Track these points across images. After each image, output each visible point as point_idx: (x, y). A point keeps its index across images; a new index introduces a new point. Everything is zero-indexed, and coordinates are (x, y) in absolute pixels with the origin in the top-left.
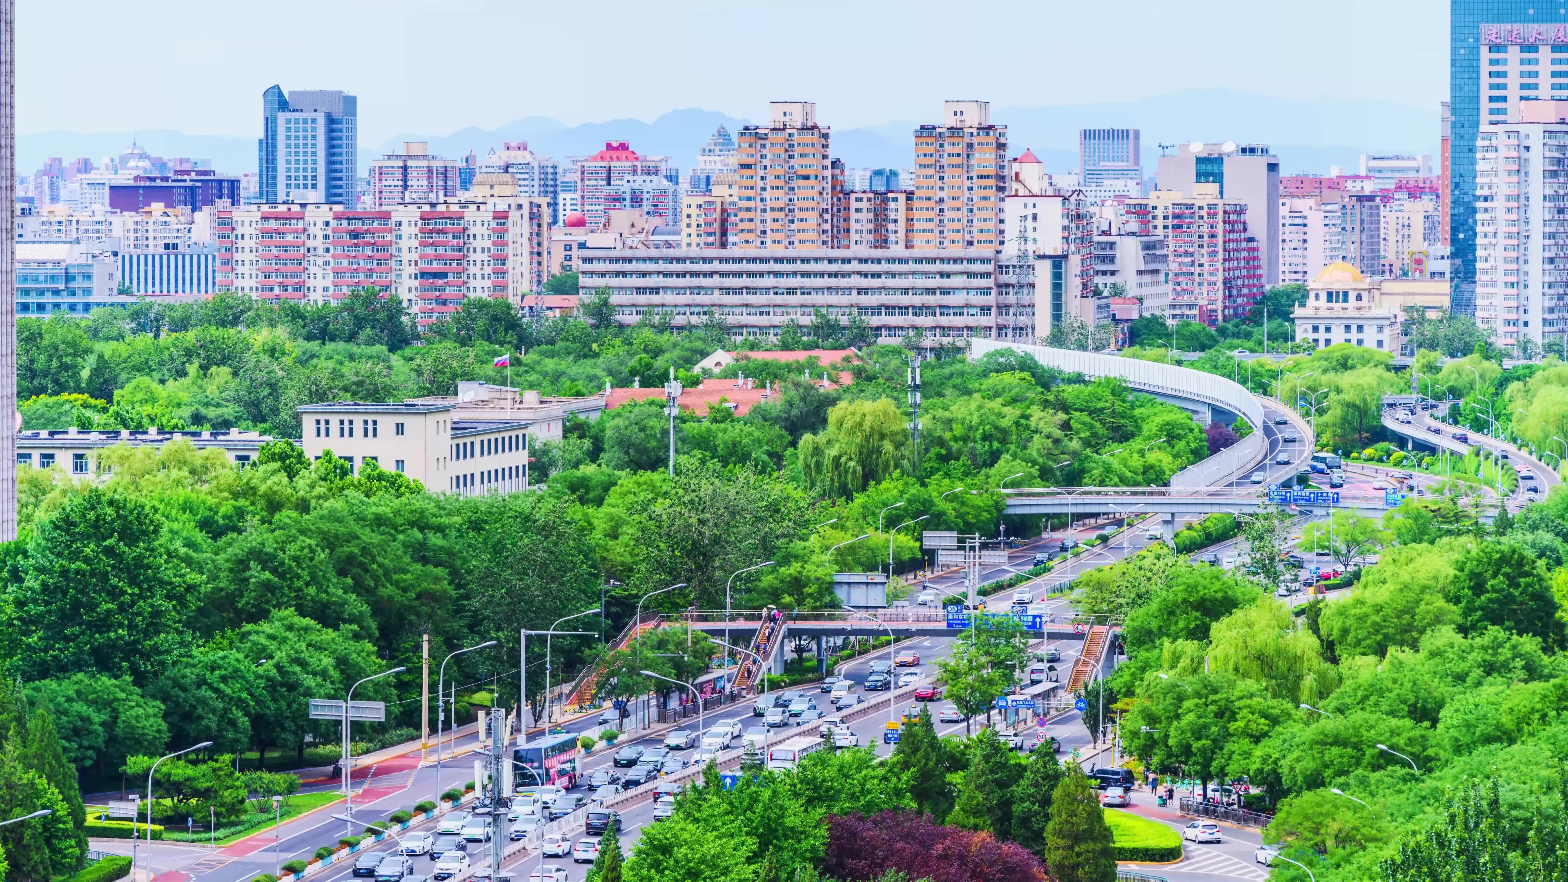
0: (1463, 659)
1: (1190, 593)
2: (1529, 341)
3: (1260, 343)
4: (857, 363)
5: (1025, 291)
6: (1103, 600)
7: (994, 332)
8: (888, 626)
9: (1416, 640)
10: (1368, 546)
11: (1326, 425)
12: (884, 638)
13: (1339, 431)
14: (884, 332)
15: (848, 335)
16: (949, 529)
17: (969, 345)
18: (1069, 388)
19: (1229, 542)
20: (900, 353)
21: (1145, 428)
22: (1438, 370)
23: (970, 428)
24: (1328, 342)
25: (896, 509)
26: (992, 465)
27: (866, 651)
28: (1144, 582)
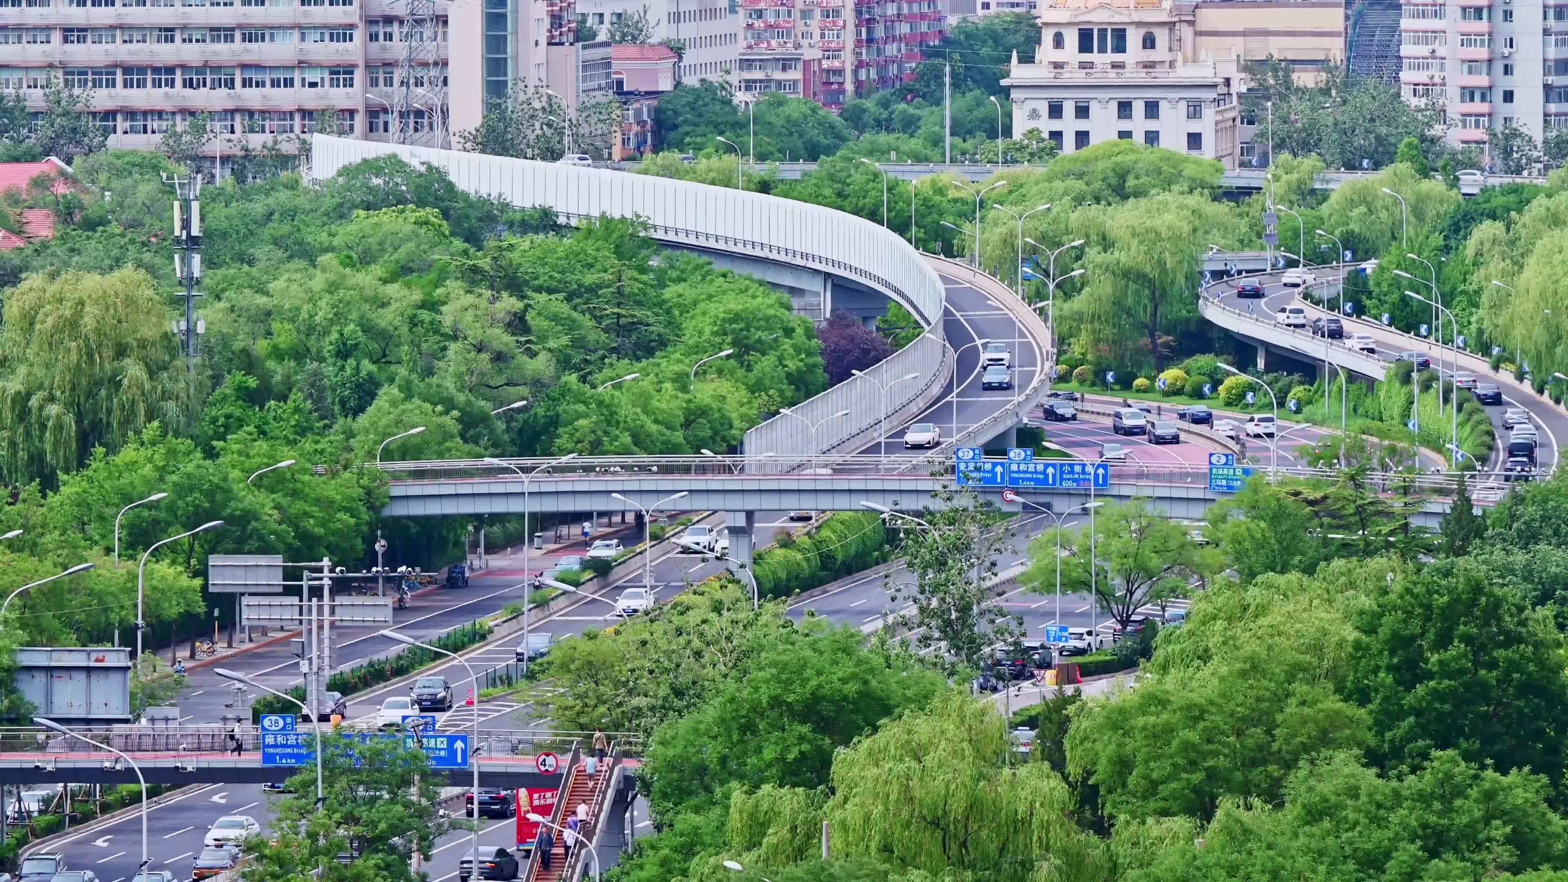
0: (1378, 821)
1: (788, 683)
2: (1515, 134)
3: (936, 142)
4: (61, 189)
5: (428, 30)
6: (601, 701)
7: (360, 122)
8: (134, 762)
9: (1277, 783)
10: (1172, 580)
11: (1080, 318)
12: (125, 789)
13: (1108, 331)
14: (121, 124)
15: (44, 131)
16: (265, 549)
17: (306, 150)
18: (524, 243)
19: (871, 573)
20: (156, 168)
21: (689, 326)
22: (1323, 197)
23: (310, 329)
24: (1082, 138)
25: (151, 506)
26: (359, 410)
27: (86, 817)
28: (688, 661)
